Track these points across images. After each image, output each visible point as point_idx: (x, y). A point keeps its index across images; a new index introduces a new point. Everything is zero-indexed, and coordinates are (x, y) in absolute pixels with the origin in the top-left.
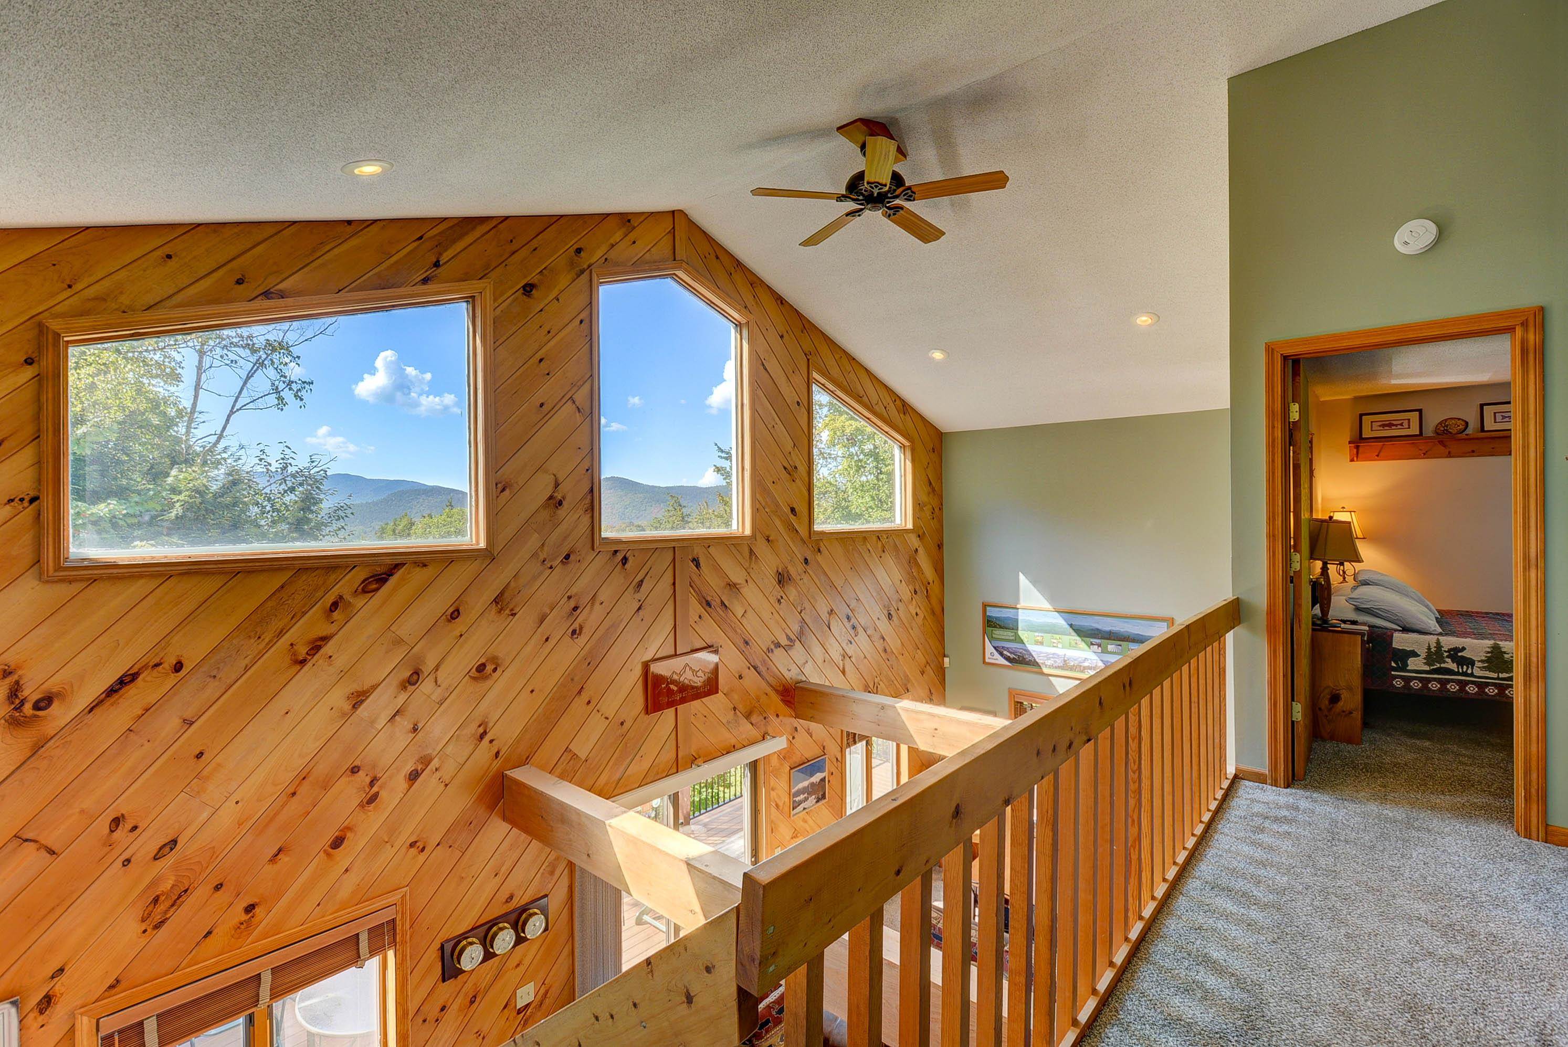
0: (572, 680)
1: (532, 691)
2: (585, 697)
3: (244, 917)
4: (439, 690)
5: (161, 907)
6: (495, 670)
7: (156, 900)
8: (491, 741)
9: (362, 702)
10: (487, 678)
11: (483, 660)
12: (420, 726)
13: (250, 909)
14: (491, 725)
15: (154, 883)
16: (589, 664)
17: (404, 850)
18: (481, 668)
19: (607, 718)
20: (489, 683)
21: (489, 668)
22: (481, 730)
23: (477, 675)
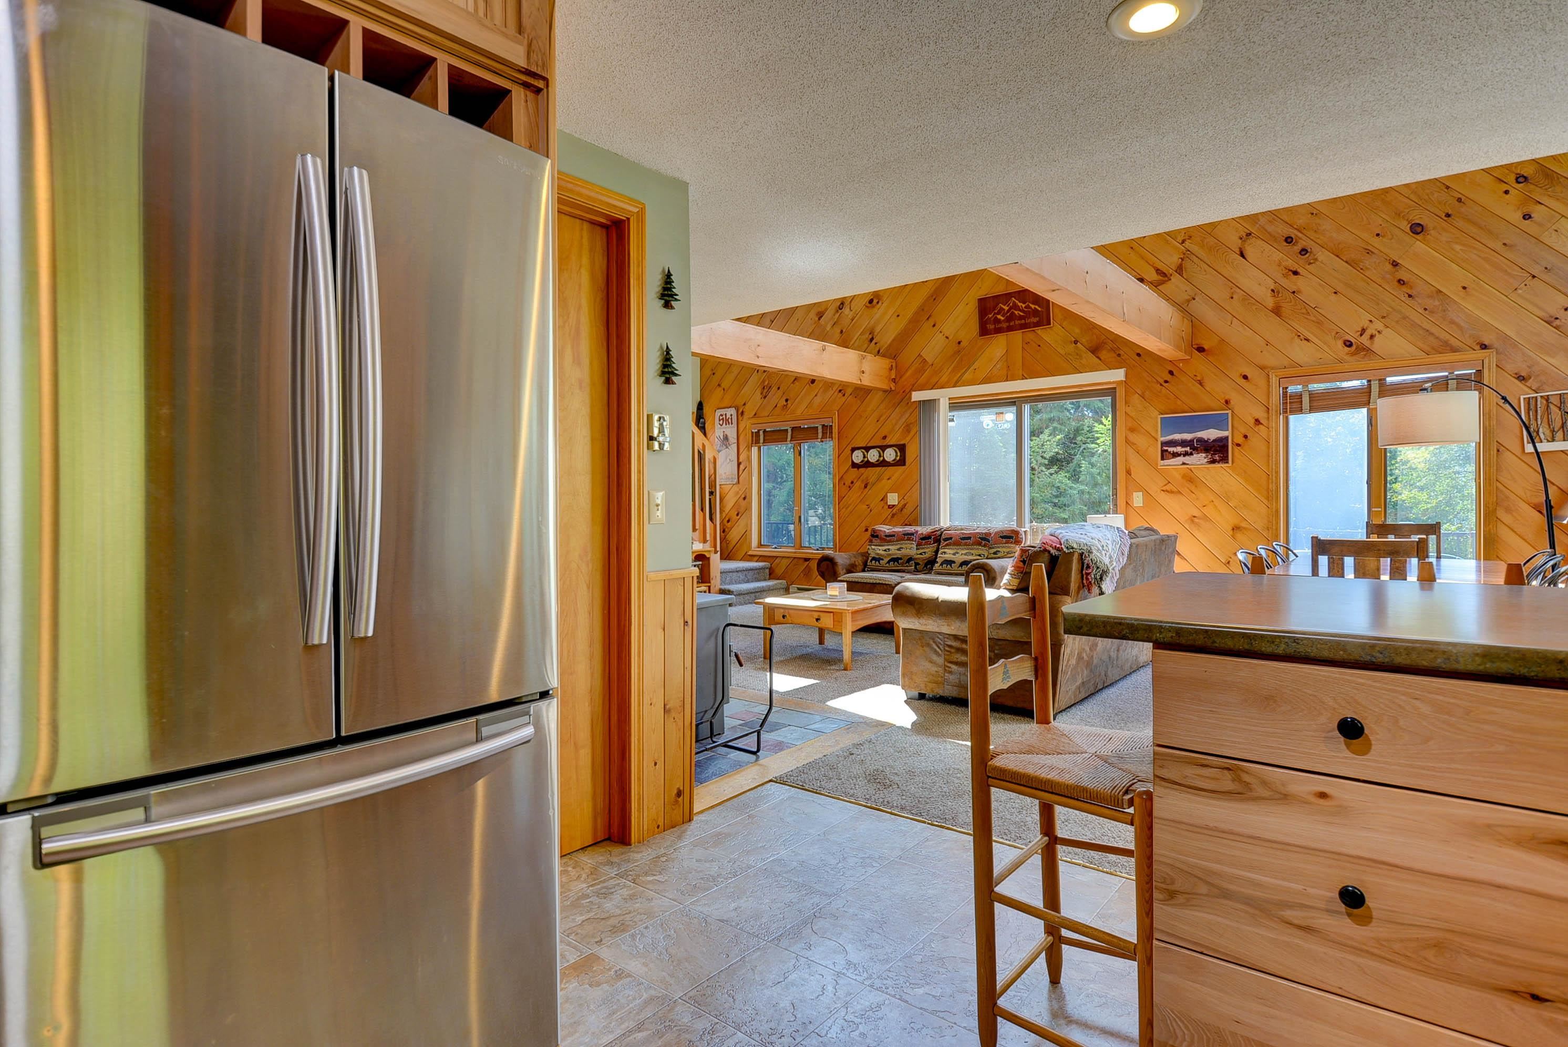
0: (923, 310)
1: (898, 316)
2: (931, 322)
3: (785, 404)
4: (852, 313)
5: (765, 391)
6: (878, 302)
7: (764, 388)
8: (876, 343)
9: (822, 317)
10: (874, 307)
11: (872, 297)
12: (844, 331)
13: (787, 400)
14: (876, 334)
15: (764, 381)
16: (935, 299)
17: (836, 393)
18: (871, 301)
19: (947, 338)
20: (875, 310)
21: (875, 301)
22: (870, 337)
23: (869, 305)
